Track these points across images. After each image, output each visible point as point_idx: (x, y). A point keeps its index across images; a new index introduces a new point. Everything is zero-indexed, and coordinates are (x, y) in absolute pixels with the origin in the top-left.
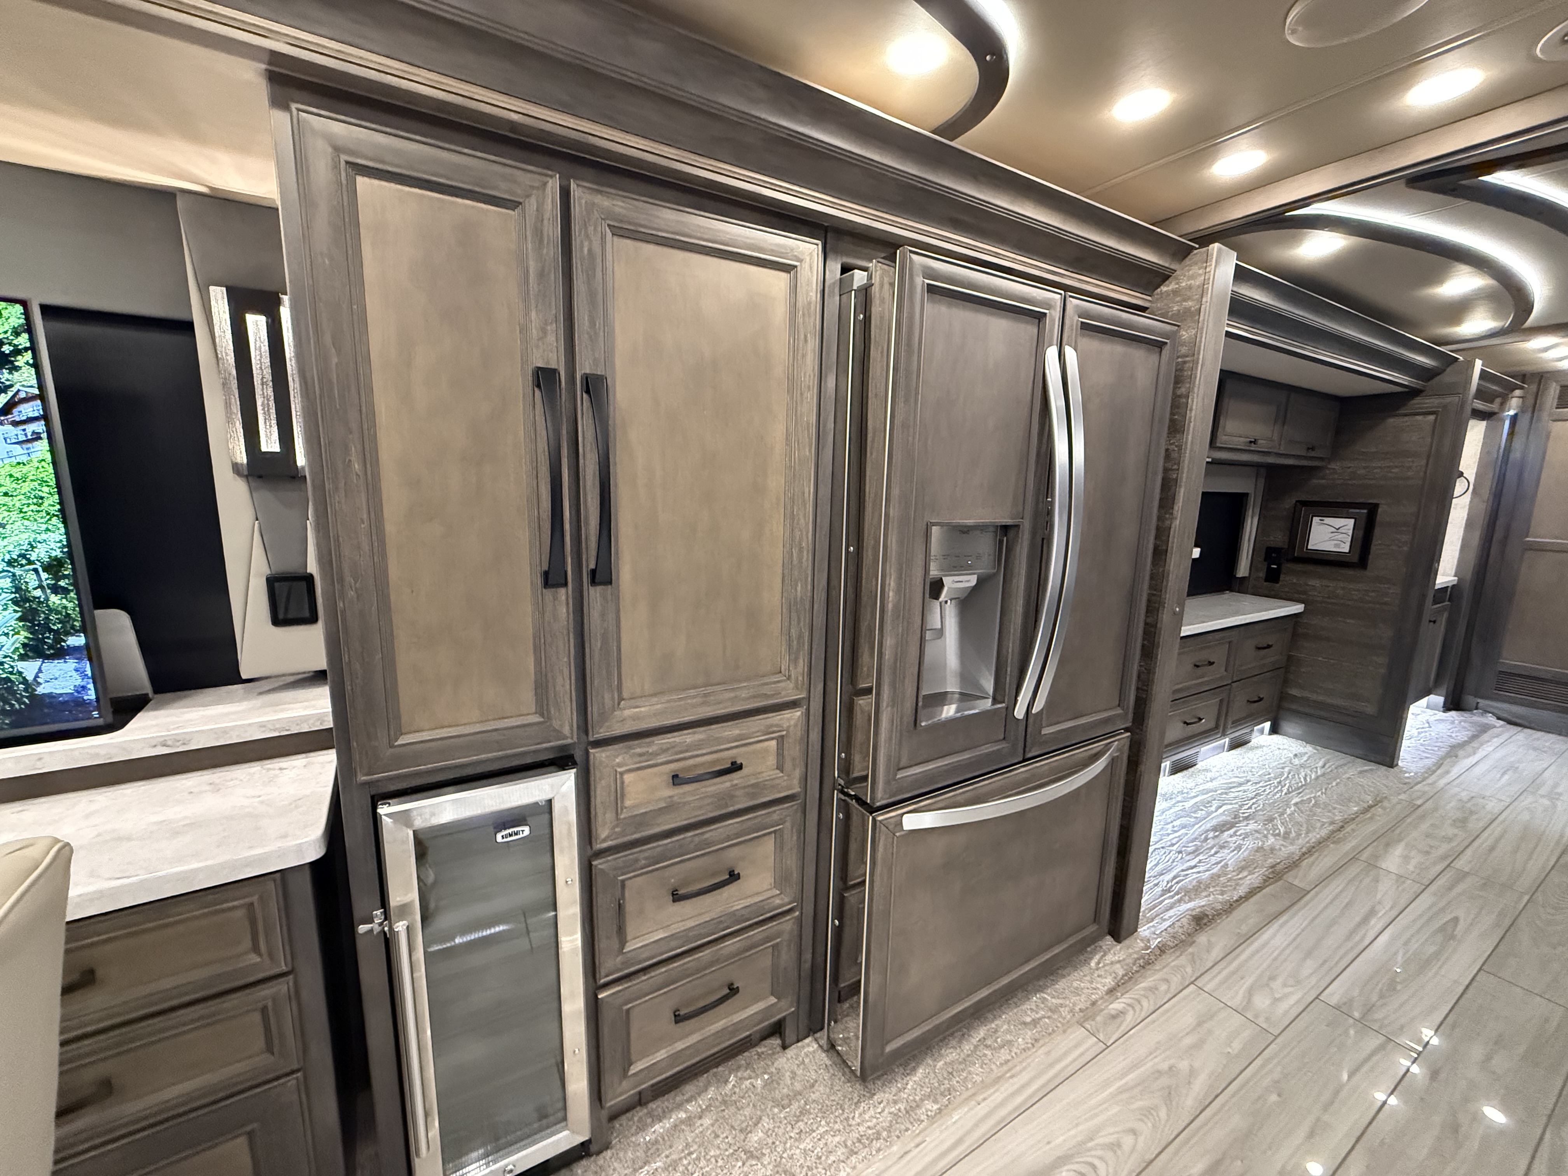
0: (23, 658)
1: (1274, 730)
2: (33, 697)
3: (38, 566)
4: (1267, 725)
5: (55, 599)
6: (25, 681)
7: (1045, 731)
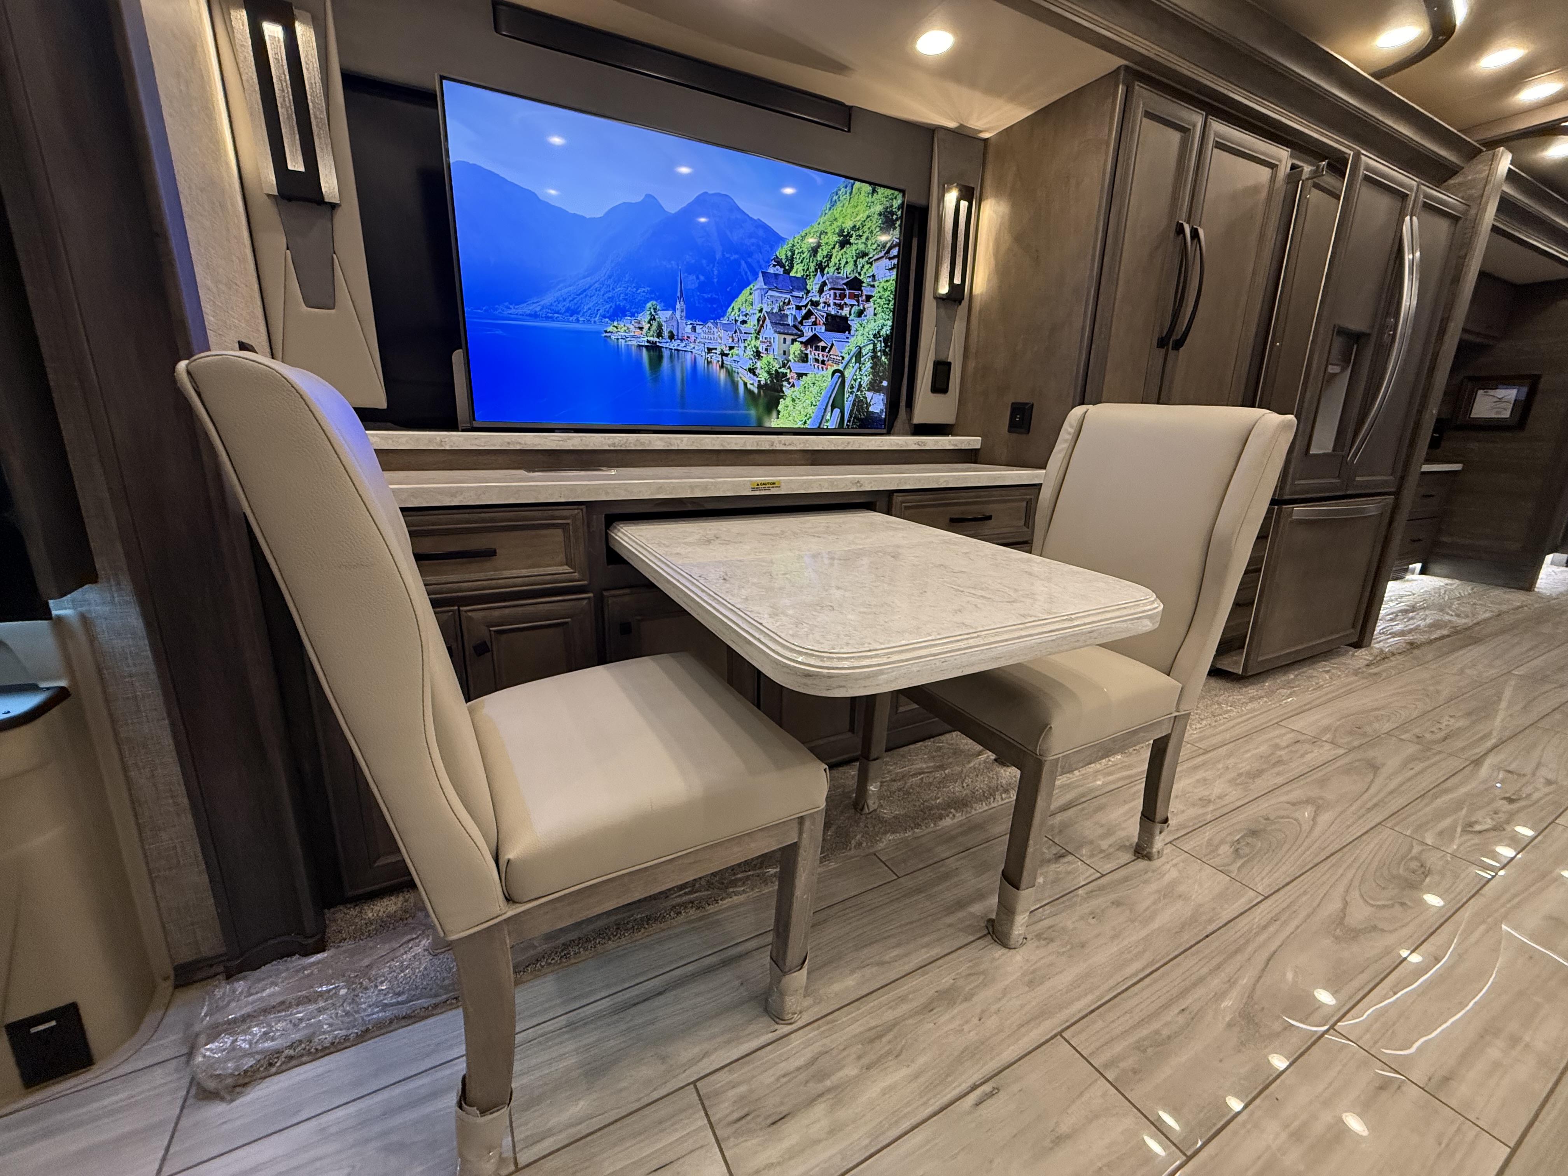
0: (869, 390)
1: (1423, 572)
2: (868, 412)
3: (881, 339)
4: (1418, 566)
5: (883, 358)
6: (867, 403)
7: (1358, 479)
